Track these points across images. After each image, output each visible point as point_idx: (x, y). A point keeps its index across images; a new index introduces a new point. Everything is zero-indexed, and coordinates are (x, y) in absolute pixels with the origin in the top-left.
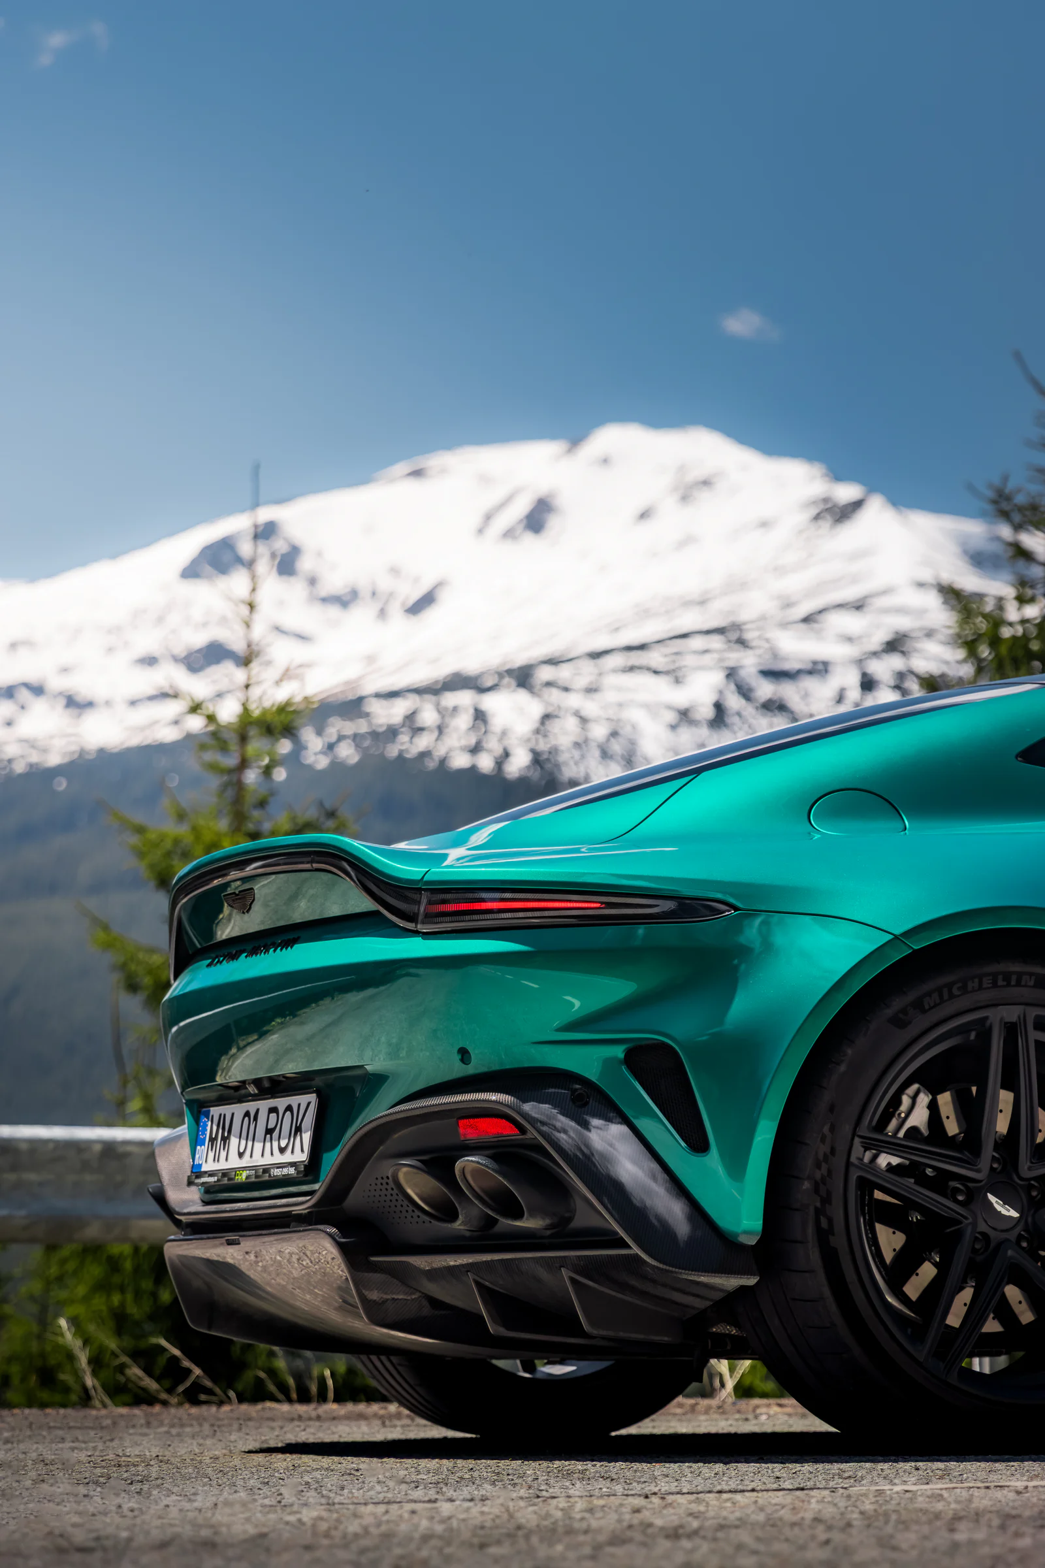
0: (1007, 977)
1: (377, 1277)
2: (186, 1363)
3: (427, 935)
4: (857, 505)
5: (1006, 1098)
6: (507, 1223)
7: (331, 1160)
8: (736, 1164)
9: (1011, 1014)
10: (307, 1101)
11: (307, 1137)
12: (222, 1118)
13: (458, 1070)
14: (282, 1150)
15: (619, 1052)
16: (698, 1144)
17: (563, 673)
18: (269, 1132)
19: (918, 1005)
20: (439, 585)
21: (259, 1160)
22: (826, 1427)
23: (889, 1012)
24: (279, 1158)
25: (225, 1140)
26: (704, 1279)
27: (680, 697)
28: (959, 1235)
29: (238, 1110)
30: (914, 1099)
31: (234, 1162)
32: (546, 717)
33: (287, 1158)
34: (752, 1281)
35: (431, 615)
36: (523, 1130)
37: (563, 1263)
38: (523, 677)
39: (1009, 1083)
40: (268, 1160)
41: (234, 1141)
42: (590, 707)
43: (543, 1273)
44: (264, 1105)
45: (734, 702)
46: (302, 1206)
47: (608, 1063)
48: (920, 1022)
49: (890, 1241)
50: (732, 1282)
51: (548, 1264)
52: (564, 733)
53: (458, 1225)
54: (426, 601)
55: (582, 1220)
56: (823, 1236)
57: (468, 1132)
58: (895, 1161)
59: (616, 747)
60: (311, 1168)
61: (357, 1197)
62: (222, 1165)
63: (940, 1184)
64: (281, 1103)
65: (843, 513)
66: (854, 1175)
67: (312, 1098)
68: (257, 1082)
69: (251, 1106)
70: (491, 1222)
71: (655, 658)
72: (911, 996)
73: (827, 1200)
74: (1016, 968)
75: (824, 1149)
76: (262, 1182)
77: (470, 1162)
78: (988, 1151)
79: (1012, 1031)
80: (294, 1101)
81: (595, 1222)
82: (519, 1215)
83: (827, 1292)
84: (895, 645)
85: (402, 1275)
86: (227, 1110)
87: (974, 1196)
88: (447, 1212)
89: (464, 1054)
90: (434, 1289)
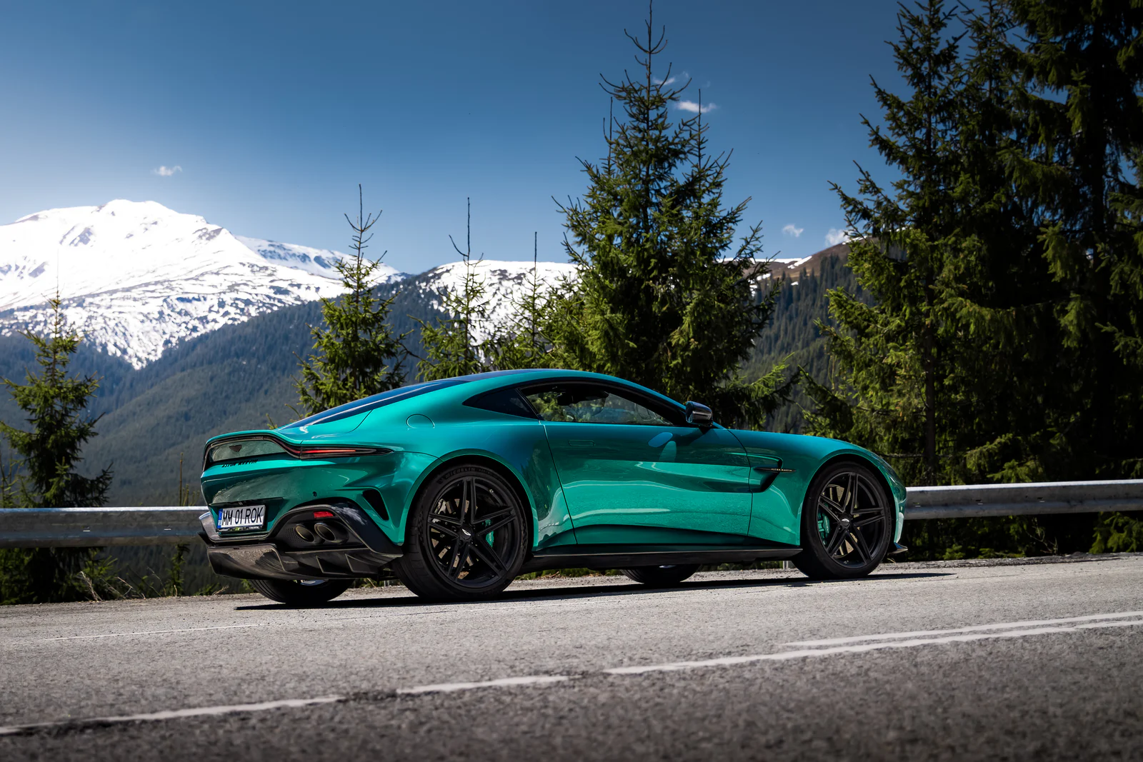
0: (468, 468)
1: (288, 557)
2: (127, 585)
3: (302, 460)
4: (217, 232)
5: (467, 502)
6: (327, 541)
7: (272, 525)
8: (397, 523)
9: (468, 479)
10: (262, 508)
11: (262, 518)
12: (228, 512)
13: (312, 498)
14: (253, 522)
15: (361, 492)
16: (385, 517)
17: (96, 300)
18: (247, 516)
19: (444, 477)
20: (44, 264)
21: (243, 524)
22: (415, 595)
23: (436, 479)
24: (251, 524)
25: (230, 518)
26: (388, 556)
27: (145, 310)
28: (455, 541)
29: (235, 510)
30: (442, 503)
31: (234, 525)
32: (90, 318)
33: (255, 523)
34: (401, 556)
35: (41, 276)
36: (334, 515)
37: (346, 552)
38: (80, 303)
39: (469, 498)
40: (247, 524)
41: (233, 519)
42: (108, 313)
43: (339, 555)
44: (245, 508)
45: (167, 311)
46: (263, 537)
47: (359, 495)
48: (445, 482)
49: (435, 543)
50: (394, 556)
51: (340, 552)
52: (98, 324)
53: (313, 542)
54: (37, 272)
55: (351, 540)
56: (421, 543)
57: (318, 516)
58: (437, 521)
59: (120, 329)
60: (265, 527)
61: (280, 535)
62: (229, 526)
63: (449, 526)
64: (252, 508)
65: (211, 236)
66: (429, 525)
67: (263, 506)
68: (242, 502)
69: (240, 509)
70: (323, 541)
71: (134, 293)
72: (443, 474)
73: (422, 533)
74: (470, 466)
75: (420, 518)
76: (245, 531)
77: (319, 525)
78: (463, 518)
79: (469, 483)
80: (256, 507)
81: (355, 540)
82: (333, 539)
83: (422, 558)
84: (232, 288)
85: (294, 557)
86: (230, 510)
87: (459, 530)
88: (310, 538)
89: (315, 493)
90: (304, 561)
